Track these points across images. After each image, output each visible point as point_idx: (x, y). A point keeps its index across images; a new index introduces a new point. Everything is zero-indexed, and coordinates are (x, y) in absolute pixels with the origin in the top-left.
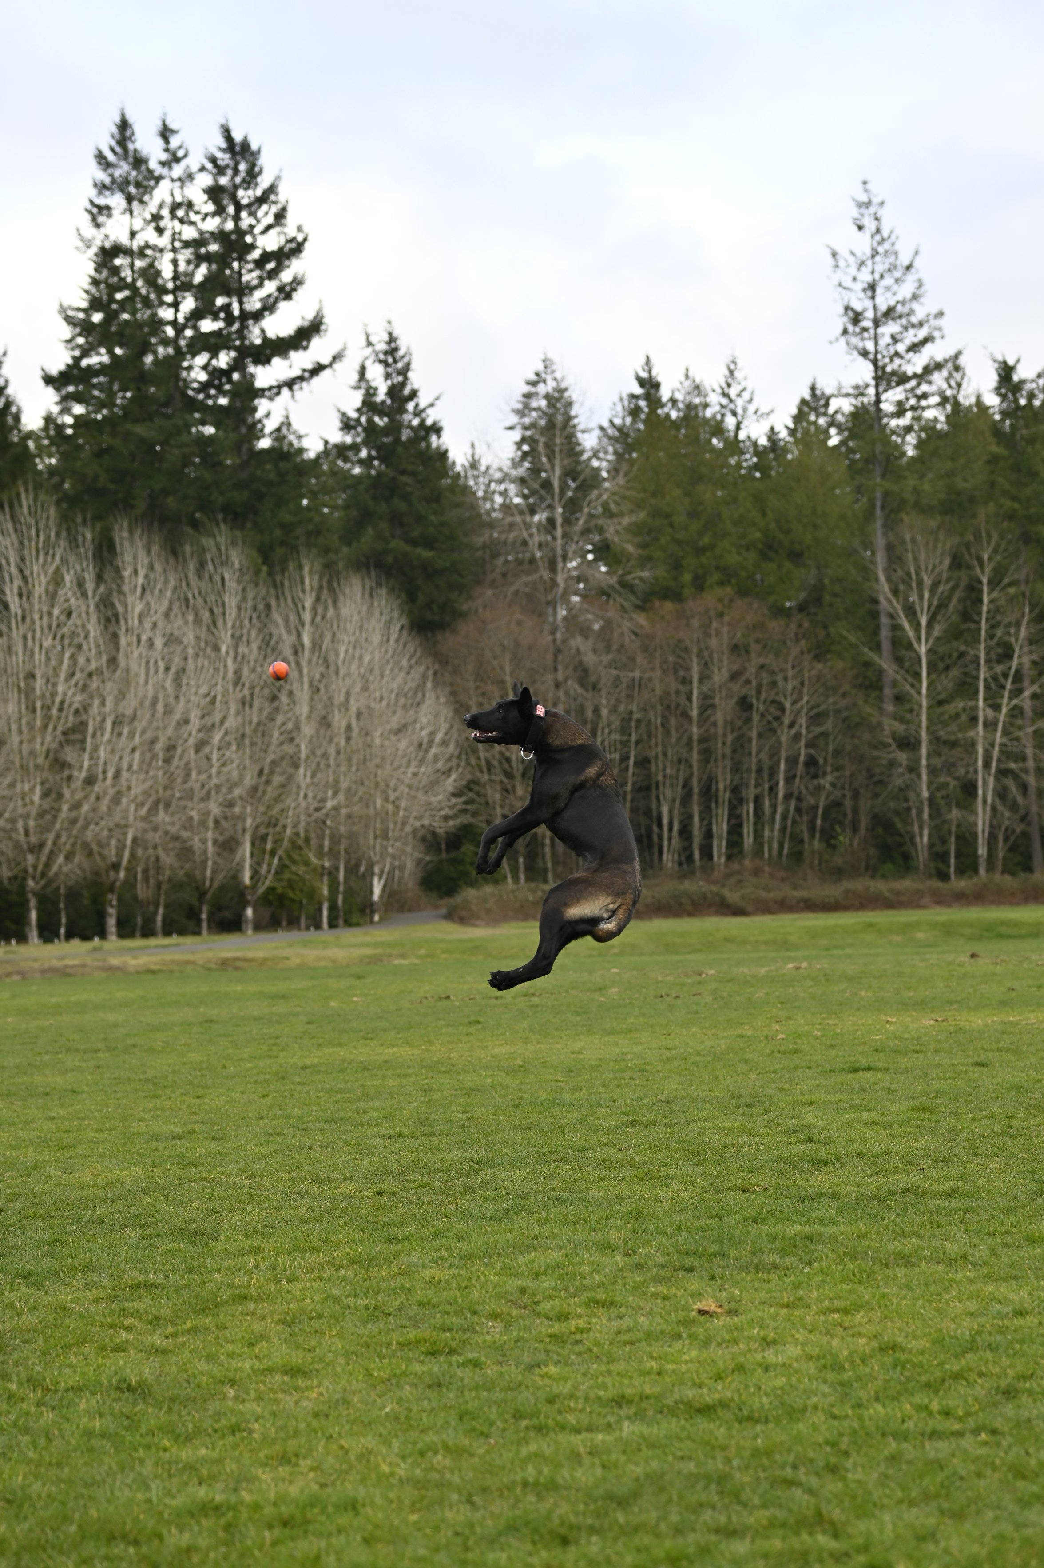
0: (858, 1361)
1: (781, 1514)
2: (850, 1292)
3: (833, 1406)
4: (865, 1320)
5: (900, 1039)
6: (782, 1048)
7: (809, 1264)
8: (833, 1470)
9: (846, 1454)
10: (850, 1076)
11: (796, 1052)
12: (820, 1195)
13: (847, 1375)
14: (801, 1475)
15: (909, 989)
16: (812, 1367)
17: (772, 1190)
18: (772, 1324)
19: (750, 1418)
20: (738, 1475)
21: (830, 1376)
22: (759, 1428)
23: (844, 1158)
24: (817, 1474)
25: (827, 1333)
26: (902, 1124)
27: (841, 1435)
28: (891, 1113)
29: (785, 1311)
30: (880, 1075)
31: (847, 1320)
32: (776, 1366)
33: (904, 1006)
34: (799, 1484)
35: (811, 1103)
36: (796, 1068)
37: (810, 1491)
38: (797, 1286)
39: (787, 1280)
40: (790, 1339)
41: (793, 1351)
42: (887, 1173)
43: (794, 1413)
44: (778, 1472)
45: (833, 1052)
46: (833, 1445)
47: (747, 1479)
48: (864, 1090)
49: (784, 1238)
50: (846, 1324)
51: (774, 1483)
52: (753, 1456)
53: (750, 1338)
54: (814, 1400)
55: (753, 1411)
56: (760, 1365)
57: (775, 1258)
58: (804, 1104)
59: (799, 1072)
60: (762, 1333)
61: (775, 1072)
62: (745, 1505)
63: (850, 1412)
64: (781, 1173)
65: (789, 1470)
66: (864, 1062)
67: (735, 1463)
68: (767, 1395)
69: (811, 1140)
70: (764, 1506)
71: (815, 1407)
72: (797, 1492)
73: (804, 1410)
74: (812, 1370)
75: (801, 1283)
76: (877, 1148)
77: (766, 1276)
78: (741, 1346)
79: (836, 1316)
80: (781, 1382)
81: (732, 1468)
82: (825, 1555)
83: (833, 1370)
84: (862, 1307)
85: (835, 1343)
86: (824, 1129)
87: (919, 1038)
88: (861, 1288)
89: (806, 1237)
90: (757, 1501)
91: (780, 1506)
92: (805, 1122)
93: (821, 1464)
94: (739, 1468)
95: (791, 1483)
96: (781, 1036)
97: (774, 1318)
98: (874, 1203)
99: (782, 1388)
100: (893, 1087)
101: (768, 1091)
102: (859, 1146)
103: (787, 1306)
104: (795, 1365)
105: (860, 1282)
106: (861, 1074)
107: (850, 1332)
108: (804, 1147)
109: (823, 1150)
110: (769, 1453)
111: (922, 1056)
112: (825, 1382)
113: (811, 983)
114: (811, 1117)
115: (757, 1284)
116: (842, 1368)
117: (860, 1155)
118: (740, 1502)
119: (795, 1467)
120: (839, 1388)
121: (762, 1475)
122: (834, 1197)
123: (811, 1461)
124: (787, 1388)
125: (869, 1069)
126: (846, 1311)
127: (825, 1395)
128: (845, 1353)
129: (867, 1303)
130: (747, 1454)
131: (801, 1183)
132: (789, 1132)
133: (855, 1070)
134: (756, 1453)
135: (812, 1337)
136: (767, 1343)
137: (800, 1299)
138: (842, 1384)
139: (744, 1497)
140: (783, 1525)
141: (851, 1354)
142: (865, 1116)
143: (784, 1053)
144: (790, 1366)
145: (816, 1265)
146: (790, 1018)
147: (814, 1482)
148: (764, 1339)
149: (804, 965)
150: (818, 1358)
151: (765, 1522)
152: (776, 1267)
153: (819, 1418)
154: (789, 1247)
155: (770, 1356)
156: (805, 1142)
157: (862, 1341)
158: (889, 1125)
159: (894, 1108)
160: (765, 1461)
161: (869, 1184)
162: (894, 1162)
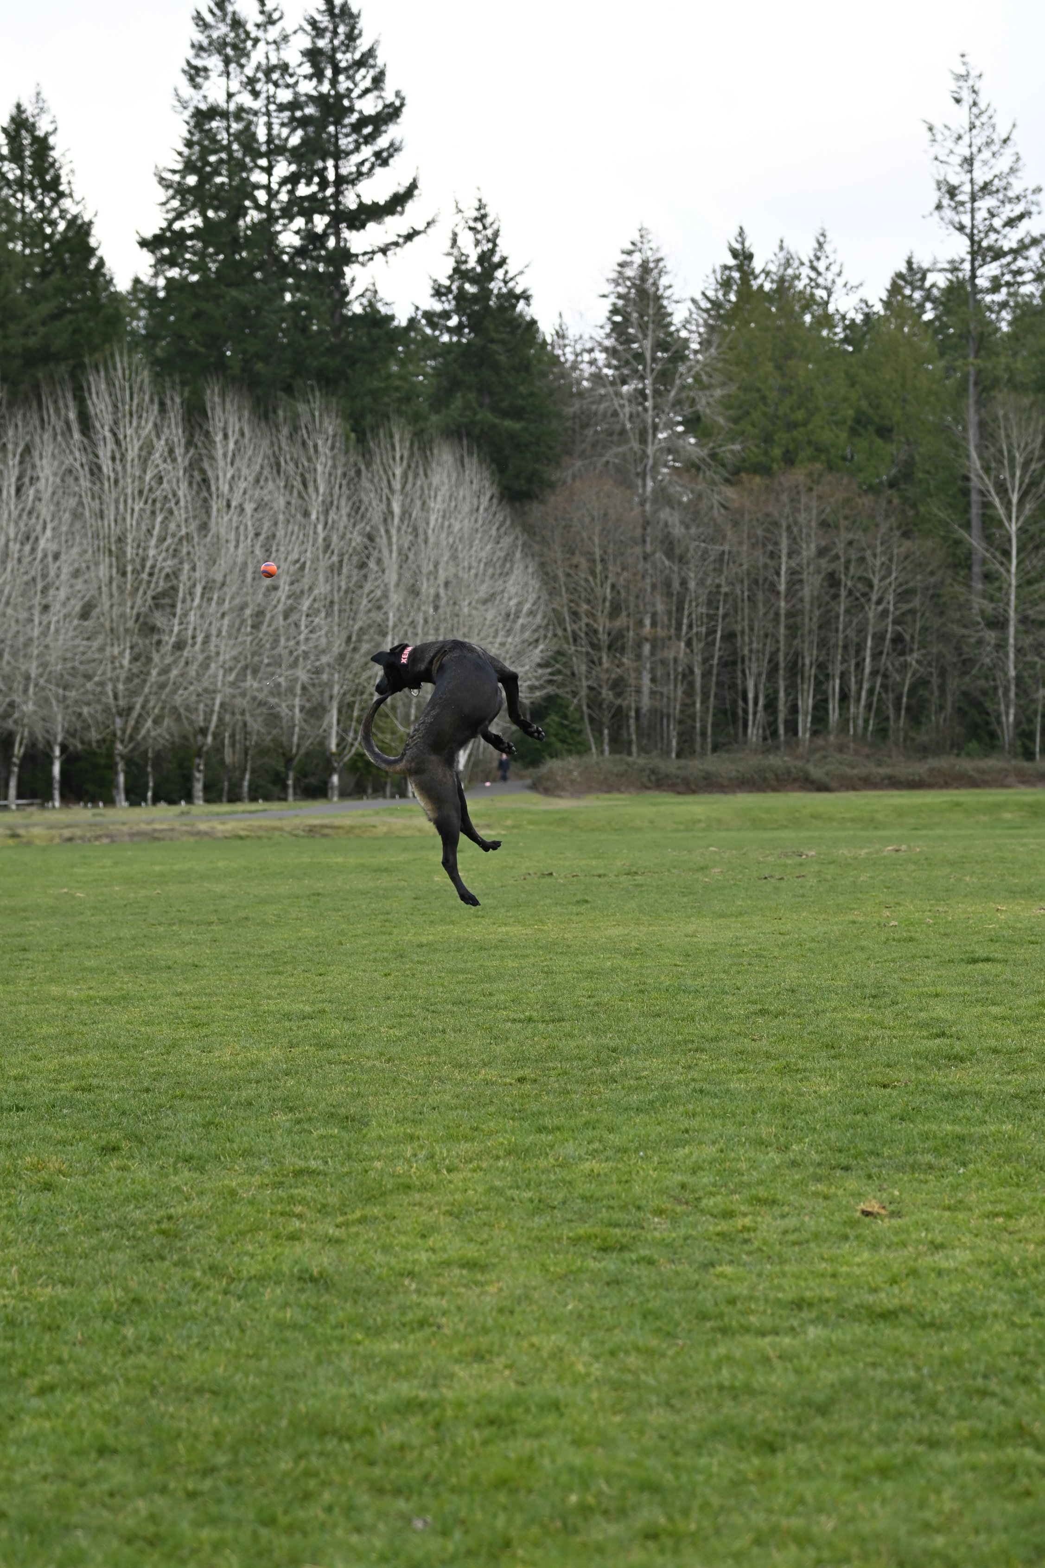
0: (1030, 1269)
1: (980, 1426)
2: (1010, 1195)
3: (1012, 1314)
4: (1029, 1224)
5: (1014, 929)
6: (897, 936)
7: (964, 1164)
8: (1025, 1380)
9: (1035, 1364)
10: (970, 967)
11: (911, 940)
12: (963, 1093)
13: (1022, 1282)
14: (993, 1385)
15: (1013, 875)
16: (984, 1274)
17: (912, 1087)
18: (938, 1228)
19: (932, 1325)
20: (930, 1385)
21: (1006, 1283)
22: (943, 1334)
23: (980, 1054)
24: (1009, 1384)
25: (994, 1238)
26: (1032, 1019)
27: (1027, 1345)
28: (1019, 1008)
29: (947, 1214)
30: (1000, 967)
31: (1012, 1225)
32: (949, 1272)
33: (1012, 893)
34: (993, 1395)
35: (937, 995)
36: (914, 957)
37: (1005, 1402)
38: (955, 1188)
39: (946, 1181)
40: (957, 1243)
41: (963, 1256)
42: (1025, 1070)
43: (975, 1321)
44: (970, 1382)
45: (948, 942)
46: (1021, 1355)
47: (940, 1388)
48: (987, 982)
49: (935, 1137)
50: (1011, 1229)
51: (969, 1393)
52: (942, 1364)
53: (919, 1241)
54: (994, 1307)
55: (933, 1317)
56: (933, 1270)
57: (929, 1158)
58: (930, 996)
59: (918, 962)
60: (930, 1237)
61: (893, 961)
62: (943, 1415)
63: (1030, 1321)
64: (918, 1069)
65: (980, 1381)
66: (980, 953)
67: (925, 1371)
68: (945, 1301)
69: (943, 1034)
70: (962, 1416)
71: (995, 1315)
72: (991, 1403)
73: (984, 1317)
74: (987, 1278)
75: (959, 1185)
76: (1011, 1044)
77: (922, 1177)
78: (911, 1249)
79: (1001, 1220)
80: (957, 1288)
81: (922, 1376)
82: (1033, 1470)
83: (1006, 1276)
84: (1024, 1211)
85: (1004, 1248)
86: (954, 1023)
87: (1032, 928)
88: (1020, 1191)
89: (958, 1137)
90: (953, 1411)
91: (979, 1418)
92: (934, 1015)
93: (1011, 1373)
94: (931, 1377)
95: (984, 1393)
96: (894, 923)
97: (938, 1221)
98: (1017, 1101)
99: (959, 1294)
100: (1016, 979)
101: (890, 981)
102: (993, 1043)
103: (949, 1208)
104: (969, 1270)
105: (1018, 1185)
106: (980, 965)
107: (1017, 1237)
108: (938, 1041)
109: (959, 1047)
110: (958, 1362)
111: (1038, 947)
112: (1001, 1289)
113: (913, 867)
114: (940, 1011)
115: (915, 1185)
116: (1015, 1274)
117: (995, 1051)
118: (936, 1412)
119: (985, 1376)
120: (1015, 1296)
121: (955, 1384)
122: (978, 1095)
123: (1003, 1371)
124: (964, 1295)
125: (988, 960)
126: (1008, 1216)
127: (1003, 1303)
128: (1016, 1259)
129: (1031, 1208)
130: (936, 1362)
131: (941, 1080)
132: (922, 1025)
133: (975, 961)
134: (945, 1362)
135: (978, 1240)
136: (937, 1247)
137: (961, 1202)
138: (1019, 1292)
139: (940, 1406)
140: (985, 1436)
141: (1023, 1259)
142: (994, 1010)
143: (899, 941)
144: (963, 1271)
145: (972, 1166)
146: (898, 904)
147: (1008, 1392)
148: (932, 1242)
149: (904, 847)
150: (990, 1264)
151: (966, 1433)
152: (931, 1167)
153: (999, 1327)
154: (942, 1147)
155: (939, 1259)
156: (938, 1036)
157: (1032, 1247)
158: (1018, 1021)
159: (1022, 1002)
160: (955, 1369)
161: (1010, 1082)
162: (1030, 1060)
